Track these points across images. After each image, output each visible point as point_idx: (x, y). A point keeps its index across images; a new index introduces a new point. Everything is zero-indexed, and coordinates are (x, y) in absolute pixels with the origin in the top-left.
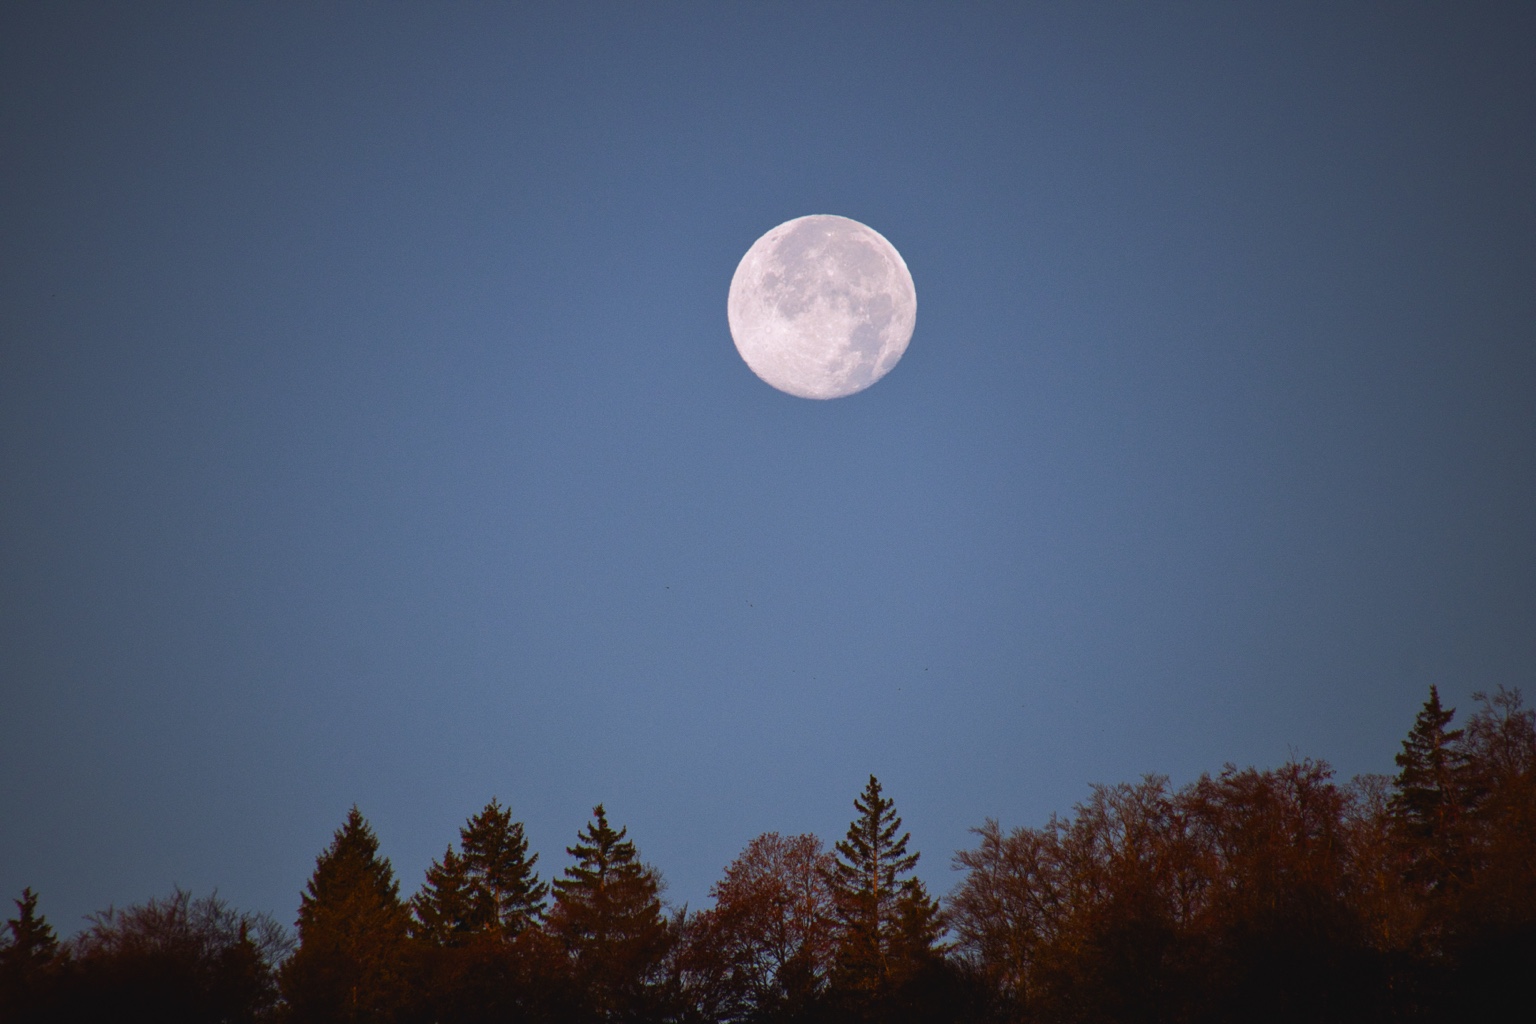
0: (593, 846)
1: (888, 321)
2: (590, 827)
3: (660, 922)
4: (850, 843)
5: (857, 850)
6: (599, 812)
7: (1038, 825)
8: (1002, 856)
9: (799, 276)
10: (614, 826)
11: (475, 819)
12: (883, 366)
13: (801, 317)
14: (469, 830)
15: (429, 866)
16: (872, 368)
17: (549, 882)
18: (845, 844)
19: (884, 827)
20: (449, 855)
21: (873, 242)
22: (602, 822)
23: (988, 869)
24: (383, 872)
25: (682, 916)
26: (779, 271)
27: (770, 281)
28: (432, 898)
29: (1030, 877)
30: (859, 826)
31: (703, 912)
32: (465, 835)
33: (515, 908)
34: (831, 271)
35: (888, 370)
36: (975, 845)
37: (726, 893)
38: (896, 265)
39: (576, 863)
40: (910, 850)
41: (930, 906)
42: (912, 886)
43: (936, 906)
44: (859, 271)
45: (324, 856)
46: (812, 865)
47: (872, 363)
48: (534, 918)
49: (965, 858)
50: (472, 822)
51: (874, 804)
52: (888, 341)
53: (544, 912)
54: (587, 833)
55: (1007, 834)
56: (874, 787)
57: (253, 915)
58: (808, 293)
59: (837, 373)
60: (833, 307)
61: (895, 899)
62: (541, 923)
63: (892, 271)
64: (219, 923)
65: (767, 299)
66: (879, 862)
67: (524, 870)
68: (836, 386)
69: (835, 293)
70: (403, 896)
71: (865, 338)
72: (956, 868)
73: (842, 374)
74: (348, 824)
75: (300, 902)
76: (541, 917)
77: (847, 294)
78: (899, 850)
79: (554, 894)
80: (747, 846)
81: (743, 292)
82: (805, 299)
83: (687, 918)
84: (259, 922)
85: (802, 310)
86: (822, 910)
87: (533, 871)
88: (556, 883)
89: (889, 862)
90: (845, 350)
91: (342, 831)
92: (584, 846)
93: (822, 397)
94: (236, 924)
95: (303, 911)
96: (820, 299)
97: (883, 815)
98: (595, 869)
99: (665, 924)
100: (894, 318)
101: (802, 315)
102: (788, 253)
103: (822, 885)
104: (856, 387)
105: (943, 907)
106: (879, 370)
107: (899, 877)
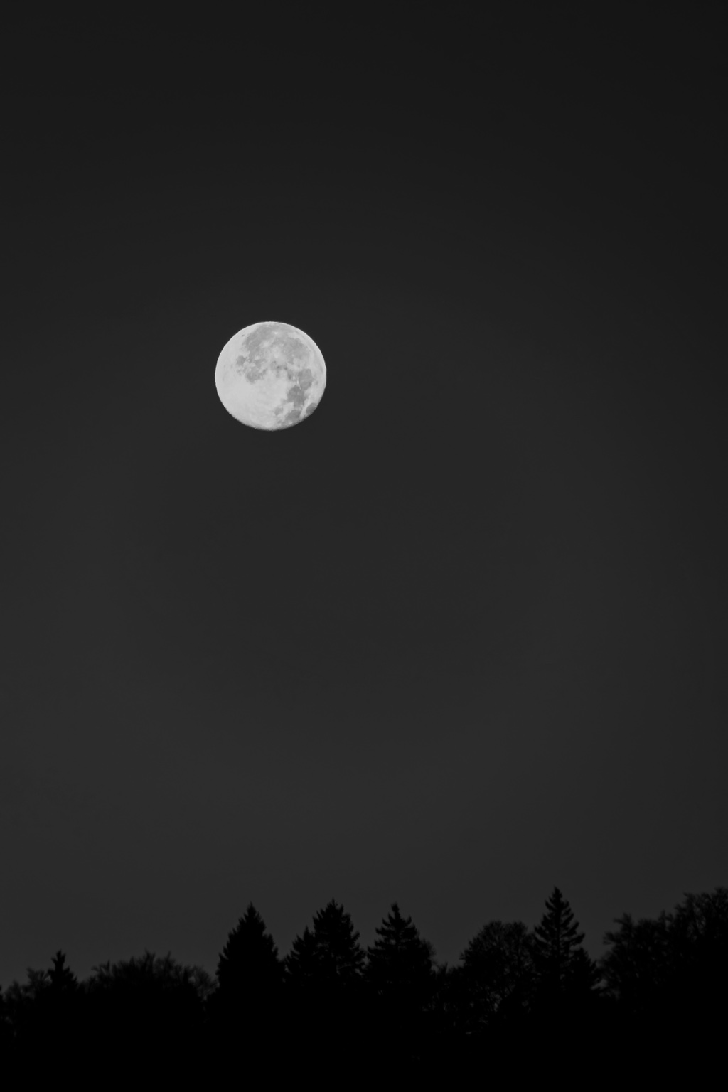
0: (392, 929)
1: (310, 385)
2: (390, 917)
3: (432, 974)
4: (544, 928)
5: (547, 932)
6: (395, 908)
7: (654, 916)
8: (633, 936)
9: (257, 358)
10: (404, 916)
11: (322, 912)
12: (307, 411)
13: (258, 382)
14: (317, 917)
15: (295, 939)
16: (299, 413)
17: (366, 949)
18: (540, 928)
19: (564, 919)
20: (307, 933)
21: (301, 339)
22: (397, 915)
23: (625, 943)
24: (269, 941)
25: (444, 969)
26: (246, 354)
27: (241, 361)
28: (296, 958)
29: (649, 948)
30: (549, 918)
31: (457, 968)
32: (315, 921)
33: (346, 965)
34: (277, 354)
35: (309, 414)
36: (616, 928)
37: (470, 956)
38: (315, 352)
39: (381, 938)
40: (579, 931)
41: (591, 965)
42: (581, 953)
43: (594, 965)
44: (293, 355)
45: (232, 932)
46: (521, 940)
47: (300, 409)
48: (358, 971)
49: (611, 937)
50: (320, 913)
51: (557, 904)
52: (310, 397)
53: (363, 967)
54: (388, 920)
55: (635, 922)
56: (557, 894)
57: (192, 967)
58: (263, 368)
59: (279, 416)
60: (278, 376)
61: (570, 961)
62: (361, 974)
63: (312, 356)
64: (172, 973)
65: (239, 371)
66: (561, 939)
67: (352, 941)
68: (279, 422)
69: (278, 367)
70: (281, 956)
71: (297, 395)
72: (605, 943)
73: (282, 416)
74: (247, 914)
75: (218, 960)
76: (361, 970)
77: (286, 369)
78: (573, 931)
79: (369, 957)
80: (482, 929)
81: (225, 366)
82: (261, 371)
83: (447, 971)
84: (195, 972)
85: (259, 378)
86: (527, 967)
87: (356, 943)
88: (369, 949)
89: (566, 939)
90: (284, 402)
91: (244, 919)
92: (386, 927)
93: (270, 430)
94: (182, 972)
95: (220, 966)
96: (269, 372)
97: (563, 912)
98: (393, 942)
99: (434, 972)
100: (313, 383)
101: (259, 381)
102: (253, 344)
103: (527, 953)
104: (290, 423)
105: (598, 965)
106: (304, 414)
107: (572, 948)
